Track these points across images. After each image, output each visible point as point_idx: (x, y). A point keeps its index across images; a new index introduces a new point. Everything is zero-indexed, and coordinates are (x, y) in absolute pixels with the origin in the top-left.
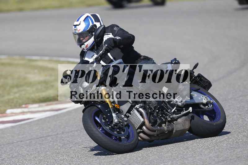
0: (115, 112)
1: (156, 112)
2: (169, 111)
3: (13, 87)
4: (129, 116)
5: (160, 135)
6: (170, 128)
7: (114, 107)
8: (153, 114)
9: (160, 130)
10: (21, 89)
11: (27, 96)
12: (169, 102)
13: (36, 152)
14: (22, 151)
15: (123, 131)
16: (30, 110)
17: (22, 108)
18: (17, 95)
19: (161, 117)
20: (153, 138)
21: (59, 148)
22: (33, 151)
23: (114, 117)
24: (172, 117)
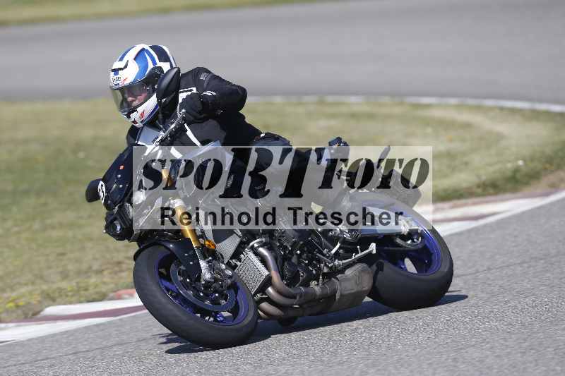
0: (205, 258)
1: (297, 254)
2: (325, 251)
4: (236, 266)
5: (305, 306)
6: (328, 289)
7: (203, 246)
8: (290, 259)
9: (306, 293)
12: (325, 233)
15: (224, 297)
19: (307, 265)
20: (291, 313)
23: (203, 269)
24: (332, 264)
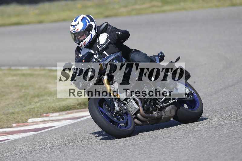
0: (116, 101)
1: (149, 101)
2: (159, 100)
3: (34, 97)
6: (160, 115)
9: (152, 116)
10: (41, 98)
11: (48, 105)
13: (57, 158)
14: (43, 158)
16: (51, 119)
17: (43, 117)
18: (38, 105)
19: (152, 105)
21: (79, 154)
22: (54, 158)
23: (116, 106)
24: (162, 105)
